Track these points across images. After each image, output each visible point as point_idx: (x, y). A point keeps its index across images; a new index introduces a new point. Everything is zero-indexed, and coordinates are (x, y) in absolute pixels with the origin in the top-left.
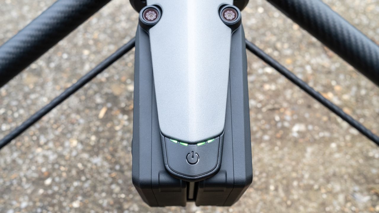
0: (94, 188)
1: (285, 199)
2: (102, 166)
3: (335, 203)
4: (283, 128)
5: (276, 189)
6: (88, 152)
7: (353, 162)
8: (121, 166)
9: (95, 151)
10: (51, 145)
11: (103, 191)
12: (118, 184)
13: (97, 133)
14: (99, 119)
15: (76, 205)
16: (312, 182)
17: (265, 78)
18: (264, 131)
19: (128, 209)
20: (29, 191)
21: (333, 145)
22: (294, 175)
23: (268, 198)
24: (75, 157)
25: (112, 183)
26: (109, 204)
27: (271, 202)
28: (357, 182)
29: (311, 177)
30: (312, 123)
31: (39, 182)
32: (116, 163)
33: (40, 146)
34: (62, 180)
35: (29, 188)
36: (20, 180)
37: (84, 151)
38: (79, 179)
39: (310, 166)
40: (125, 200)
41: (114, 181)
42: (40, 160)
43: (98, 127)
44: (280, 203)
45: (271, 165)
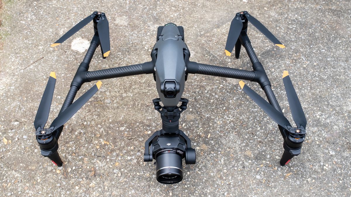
0: (206, 106)
1: (136, 101)
2: (204, 113)
3: (118, 100)
4: (129, 129)
5: (138, 105)
6: (212, 119)
7: (105, 113)
8: (197, 113)
9: (209, 119)
10: (228, 122)
11: (203, 105)
12: (197, 107)
13: (210, 126)
14: (210, 133)
15: (212, 101)
16: (124, 107)
17: (132, 153)
18: (138, 126)
19: (193, 99)
20: (231, 105)
21: (110, 121)
22: (130, 109)
23: (142, 102)
24: (217, 117)
25: (200, 107)
26: (200, 101)
27: (141, 100)
28: (107, 106)
29: (124, 108)
30: (116, 130)
31: (228, 109)
32: (199, 114)
33: (232, 121)
34: (219, 109)
35: (231, 106)
36: (235, 110)
37: (214, 119)
38: (213, 109)
39: (123, 112)
40: (194, 102)
41: (199, 108)
42: (230, 116)
43: (210, 129)
44: (138, 100)
45: (138, 113)
